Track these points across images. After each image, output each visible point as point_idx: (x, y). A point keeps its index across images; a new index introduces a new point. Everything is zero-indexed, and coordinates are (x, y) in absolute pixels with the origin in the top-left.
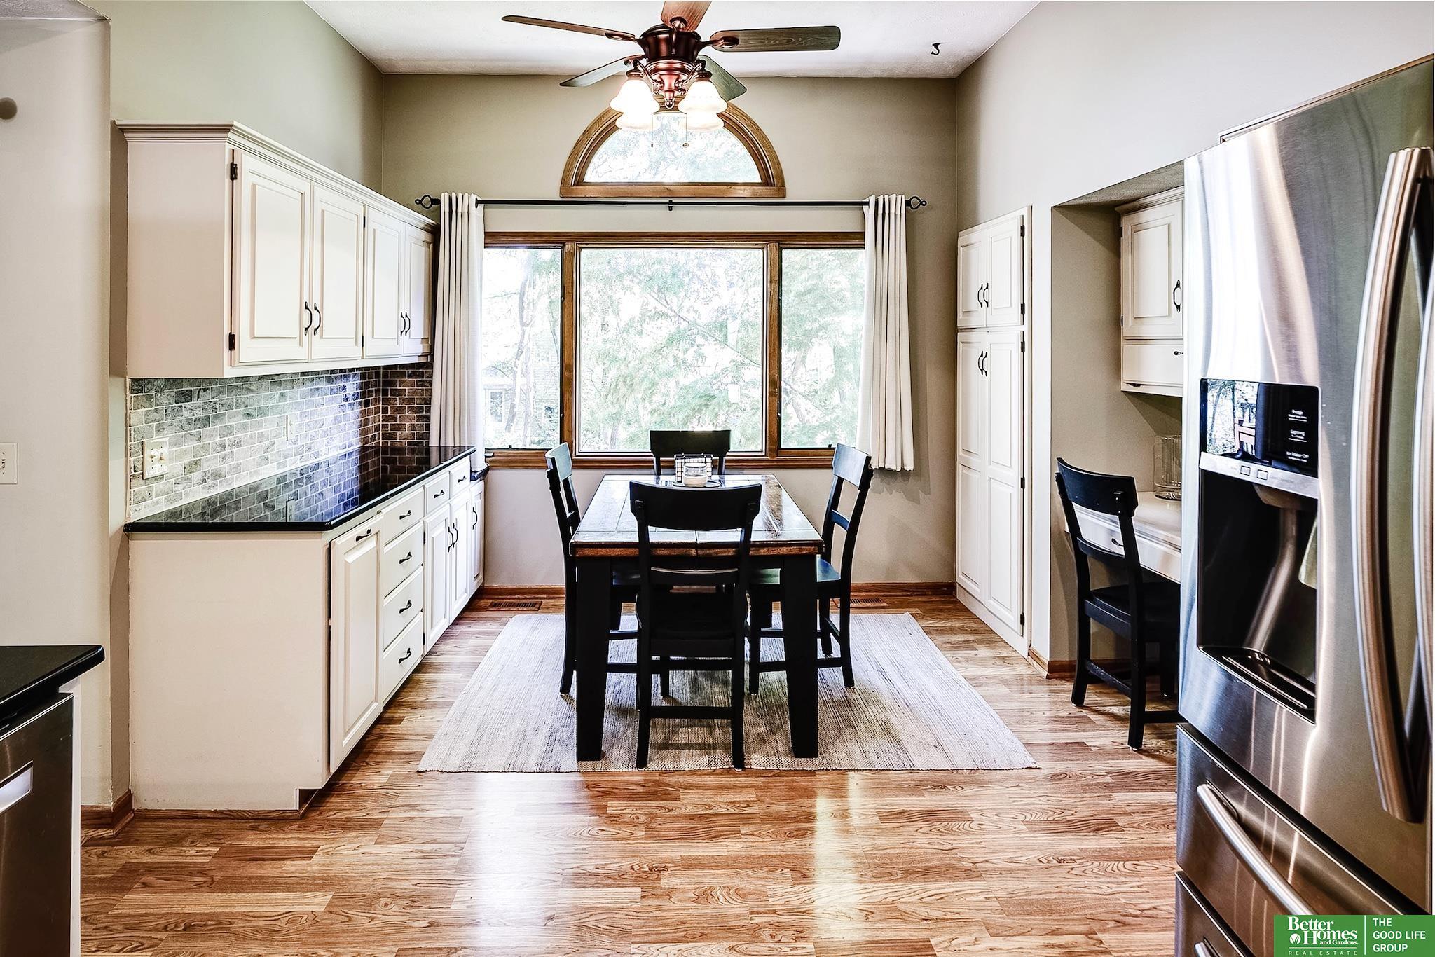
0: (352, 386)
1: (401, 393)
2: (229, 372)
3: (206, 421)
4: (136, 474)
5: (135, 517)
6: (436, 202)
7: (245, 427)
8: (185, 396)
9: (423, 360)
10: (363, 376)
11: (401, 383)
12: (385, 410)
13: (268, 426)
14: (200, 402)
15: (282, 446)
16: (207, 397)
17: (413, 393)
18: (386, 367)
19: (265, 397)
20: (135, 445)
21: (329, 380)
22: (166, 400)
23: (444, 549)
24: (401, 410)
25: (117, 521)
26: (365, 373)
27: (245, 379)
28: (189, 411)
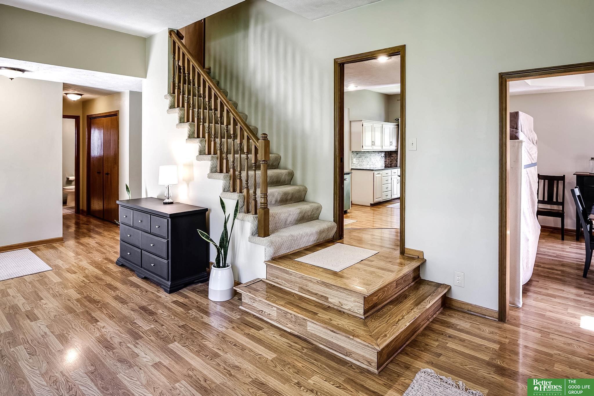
0: (383, 154)
1: (393, 156)
2: (362, 151)
3: (360, 157)
4: (352, 163)
5: (352, 168)
6: (398, 119)
7: (365, 159)
8: (357, 154)
9: (396, 150)
10: (385, 153)
11: (393, 155)
12: (390, 160)
13: (368, 159)
14: (359, 155)
15: (370, 163)
16: (360, 154)
17: (395, 157)
18: (390, 151)
19: (368, 155)
20: (352, 160)
21: (378, 153)
22: (355, 154)
23: (396, 183)
24: (393, 160)
25: (350, 168)
26: (386, 152)
27: (365, 152)
28: (358, 156)
